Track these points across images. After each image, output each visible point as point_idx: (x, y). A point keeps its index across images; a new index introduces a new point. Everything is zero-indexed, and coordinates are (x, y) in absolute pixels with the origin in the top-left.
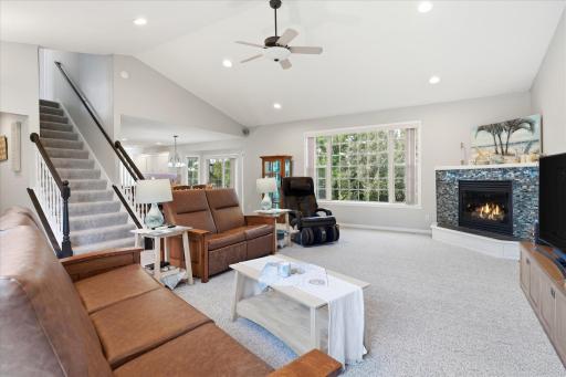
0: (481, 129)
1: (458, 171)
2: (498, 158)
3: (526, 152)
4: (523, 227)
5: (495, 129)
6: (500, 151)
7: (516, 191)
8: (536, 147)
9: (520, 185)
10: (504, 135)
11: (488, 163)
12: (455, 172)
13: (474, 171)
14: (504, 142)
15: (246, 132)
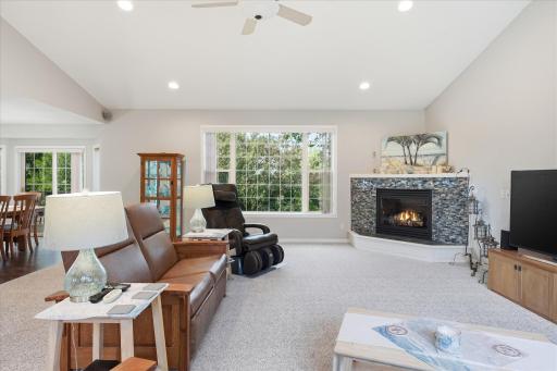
0: (391, 139)
1: (376, 179)
2: (409, 168)
3: (434, 163)
4: (440, 231)
5: (405, 141)
6: (409, 162)
7: (435, 199)
8: (442, 160)
9: (440, 194)
10: (413, 147)
11: (398, 173)
12: (373, 180)
13: (393, 180)
14: (413, 153)
15: (107, 116)
